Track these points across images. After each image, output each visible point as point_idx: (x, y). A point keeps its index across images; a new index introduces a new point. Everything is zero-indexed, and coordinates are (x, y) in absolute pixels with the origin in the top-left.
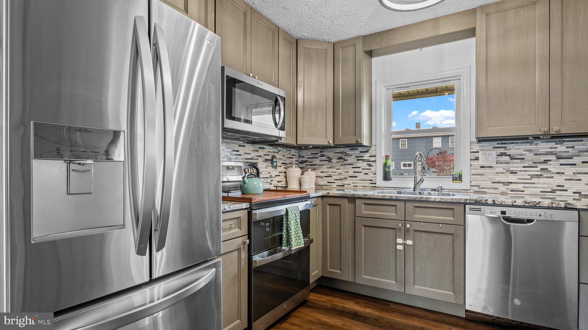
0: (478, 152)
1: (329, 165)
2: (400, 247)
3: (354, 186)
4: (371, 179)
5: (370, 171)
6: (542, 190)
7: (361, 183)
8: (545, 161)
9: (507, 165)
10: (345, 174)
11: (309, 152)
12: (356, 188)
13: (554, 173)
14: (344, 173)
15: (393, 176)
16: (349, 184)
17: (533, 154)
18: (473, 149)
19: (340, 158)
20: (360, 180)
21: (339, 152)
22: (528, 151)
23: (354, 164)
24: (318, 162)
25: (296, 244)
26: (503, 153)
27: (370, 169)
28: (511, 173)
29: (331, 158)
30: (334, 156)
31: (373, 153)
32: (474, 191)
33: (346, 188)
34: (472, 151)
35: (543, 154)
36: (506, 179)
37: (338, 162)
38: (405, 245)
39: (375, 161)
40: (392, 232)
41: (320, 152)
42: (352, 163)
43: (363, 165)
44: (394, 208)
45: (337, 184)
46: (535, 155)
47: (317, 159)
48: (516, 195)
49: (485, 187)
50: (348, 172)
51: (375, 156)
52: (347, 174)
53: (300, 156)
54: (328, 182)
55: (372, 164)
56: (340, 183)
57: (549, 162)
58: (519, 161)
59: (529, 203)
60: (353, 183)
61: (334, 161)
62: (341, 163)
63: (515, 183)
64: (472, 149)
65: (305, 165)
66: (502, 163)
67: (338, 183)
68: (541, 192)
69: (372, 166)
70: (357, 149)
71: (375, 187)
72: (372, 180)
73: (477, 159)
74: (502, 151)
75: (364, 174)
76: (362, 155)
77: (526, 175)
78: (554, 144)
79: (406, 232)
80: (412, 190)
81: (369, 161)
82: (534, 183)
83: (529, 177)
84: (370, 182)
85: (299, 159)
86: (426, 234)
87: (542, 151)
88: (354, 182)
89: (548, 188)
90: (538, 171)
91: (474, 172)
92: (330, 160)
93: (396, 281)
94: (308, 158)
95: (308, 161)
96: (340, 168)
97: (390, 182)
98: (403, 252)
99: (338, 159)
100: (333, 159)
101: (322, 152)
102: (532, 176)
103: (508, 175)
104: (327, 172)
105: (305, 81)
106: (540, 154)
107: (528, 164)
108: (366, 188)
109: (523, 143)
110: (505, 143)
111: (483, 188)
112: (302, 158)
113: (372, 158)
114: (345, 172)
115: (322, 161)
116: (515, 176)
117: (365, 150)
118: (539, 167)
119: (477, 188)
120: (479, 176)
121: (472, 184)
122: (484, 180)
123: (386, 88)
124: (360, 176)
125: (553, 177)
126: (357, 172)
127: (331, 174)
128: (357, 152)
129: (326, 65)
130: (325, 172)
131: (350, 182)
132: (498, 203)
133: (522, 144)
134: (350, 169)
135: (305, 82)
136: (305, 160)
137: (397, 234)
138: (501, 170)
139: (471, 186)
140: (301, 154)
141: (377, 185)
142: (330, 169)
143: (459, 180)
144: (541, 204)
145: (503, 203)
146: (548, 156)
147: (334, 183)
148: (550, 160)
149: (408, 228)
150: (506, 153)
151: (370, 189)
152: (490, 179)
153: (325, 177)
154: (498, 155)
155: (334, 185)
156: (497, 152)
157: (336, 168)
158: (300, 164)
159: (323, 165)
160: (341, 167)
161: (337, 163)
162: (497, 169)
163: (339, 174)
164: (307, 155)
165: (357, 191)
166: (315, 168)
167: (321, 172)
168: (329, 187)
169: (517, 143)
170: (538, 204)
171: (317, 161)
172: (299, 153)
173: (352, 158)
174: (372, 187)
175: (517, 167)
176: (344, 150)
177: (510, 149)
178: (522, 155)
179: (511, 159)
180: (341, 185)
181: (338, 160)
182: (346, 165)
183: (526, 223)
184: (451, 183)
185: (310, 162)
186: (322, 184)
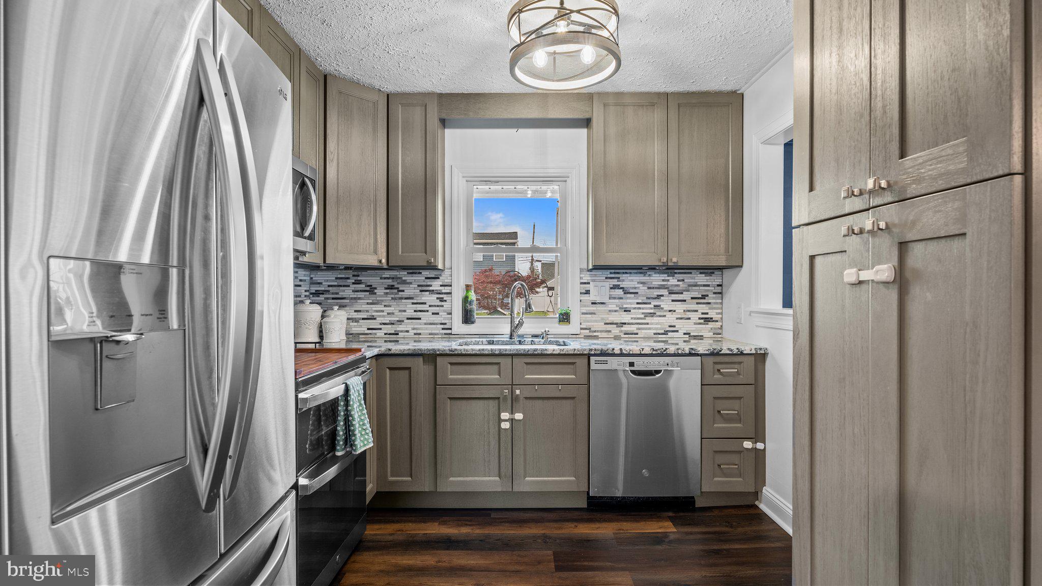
0: (589, 283)
1: (370, 298)
2: (505, 425)
3: (415, 334)
4: (443, 322)
5: (441, 308)
6: (655, 332)
7: (426, 329)
8: (658, 296)
9: (621, 300)
10: (400, 313)
11: (332, 276)
12: (419, 338)
13: (666, 311)
14: (397, 313)
15: (477, 317)
16: (407, 331)
17: (646, 288)
18: (584, 278)
19: (391, 287)
20: (425, 324)
21: (388, 276)
22: (642, 283)
23: (415, 298)
24: (350, 294)
25: (362, 444)
26: (616, 285)
27: (442, 306)
28: (625, 311)
29: (373, 287)
30: (381, 284)
31: (447, 281)
32: (584, 336)
33: (402, 338)
34: (582, 281)
35: (656, 288)
36: (619, 319)
37: (387, 293)
38: (512, 421)
39: (450, 293)
40: (492, 404)
41: (354, 276)
42: (411, 296)
43: (432, 299)
44: (496, 367)
45: (386, 332)
46: (649, 288)
47: (347, 288)
48: (630, 340)
49: (597, 329)
50: (405, 311)
51: (451, 286)
52: (404, 313)
53: (313, 283)
54: (368, 329)
55: (445, 297)
56: (390, 329)
57: (662, 298)
58: (633, 295)
59: (656, 350)
60: (414, 329)
61: (380, 291)
62: (393, 296)
63: (629, 324)
64: (582, 279)
65: (323, 299)
66: (615, 298)
67: (387, 329)
68: (654, 334)
69: (446, 301)
70: (420, 273)
71: (451, 334)
72: (445, 324)
73: (588, 292)
74: (615, 282)
75: (433, 314)
76: (429, 283)
77: (638, 314)
78: (666, 275)
79: (514, 402)
80: (507, 338)
81: (440, 293)
82: (648, 324)
83: (642, 316)
84: (442, 326)
85: (310, 287)
86: (540, 402)
87: (656, 284)
88: (415, 326)
89: (661, 329)
90: (651, 309)
91: (584, 310)
92: (371, 290)
93: (500, 477)
94: (329, 286)
95: (328, 291)
96: (391, 304)
97: (473, 325)
98: (509, 433)
99: (386, 289)
100: (378, 288)
101: (358, 276)
102: (647, 315)
103: (621, 313)
104: (367, 311)
105: (340, 151)
106: (653, 288)
107: (642, 300)
108: (435, 336)
109: (636, 273)
110: (618, 273)
111: (595, 332)
112: (318, 285)
113: (446, 288)
114: (400, 311)
115: (357, 291)
116: (629, 314)
117: (433, 276)
118: (652, 303)
119: (588, 331)
120: (590, 316)
121: (582, 326)
122: (596, 321)
123: (465, 179)
124: (426, 317)
125: (665, 316)
126: (420, 311)
127: (373, 314)
128: (420, 279)
129: (375, 130)
130: (363, 311)
131: (409, 328)
132: (625, 352)
133: (636, 275)
134: (408, 306)
135: (340, 155)
136: (323, 289)
137: (501, 405)
138: (614, 307)
139: (582, 329)
140: (314, 279)
141: (454, 331)
142: (372, 306)
143: (567, 321)
144: (668, 350)
145: (631, 353)
146: (661, 290)
147: (380, 329)
148: (662, 296)
149: (517, 395)
150: (619, 285)
151: (442, 338)
152: (602, 319)
153: (363, 319)
154: (611, 288)
155: (380, 334)
156: (611, 283)
157: (384, 304)
158: (313, 297)
159: (359, 298)
160: (393, 303)
161: (385, 296)
162: (610, 306)
163: (388, 314)
164: (328, 280)
165: (420, 341)
166: (342, 304)
167: (355, 311)
168: (370, 338)
169: (630, 273)
170: (665, 351)
171: (348, 292)
172: (311, 276)
173: (412, 288)
174: (445, 334)
175: (631, 304)
176: (398, 273)
177: (623, 281)
178: (635, 288)
179: (625, 293)
180: (393, 332)
181: (388, 291)
182: (401, 298)
183: (655, 375)
184: (557, 325)
185: (333, 294)
186: (356, 332)
